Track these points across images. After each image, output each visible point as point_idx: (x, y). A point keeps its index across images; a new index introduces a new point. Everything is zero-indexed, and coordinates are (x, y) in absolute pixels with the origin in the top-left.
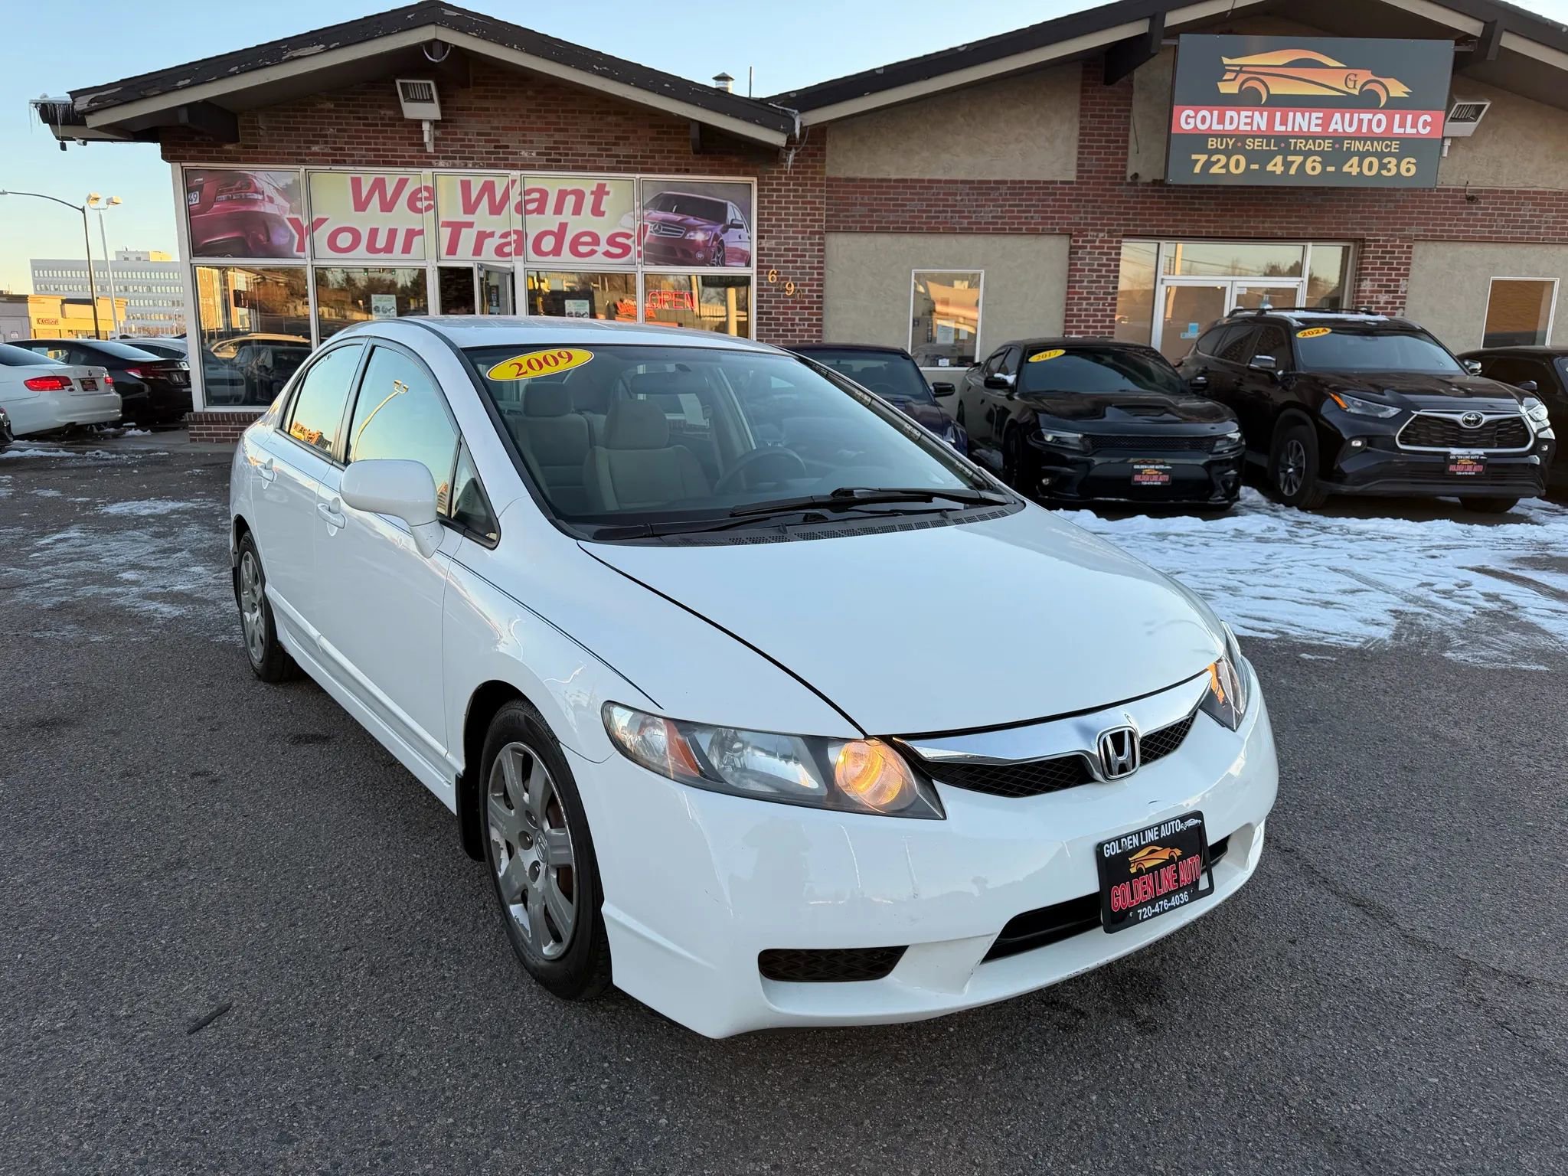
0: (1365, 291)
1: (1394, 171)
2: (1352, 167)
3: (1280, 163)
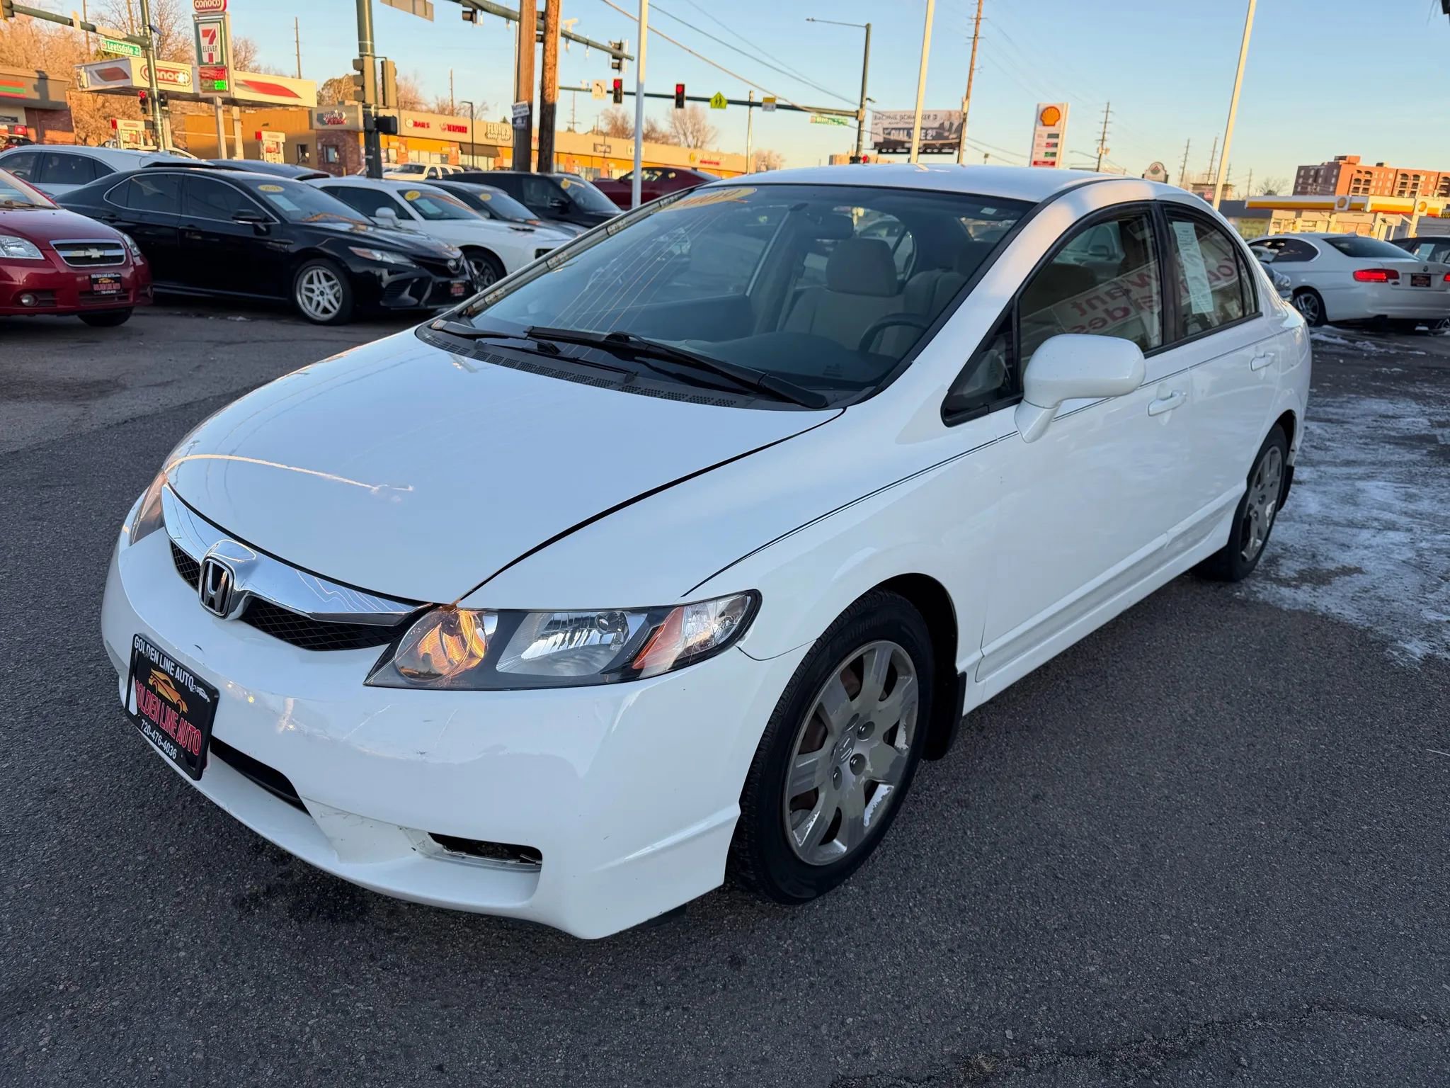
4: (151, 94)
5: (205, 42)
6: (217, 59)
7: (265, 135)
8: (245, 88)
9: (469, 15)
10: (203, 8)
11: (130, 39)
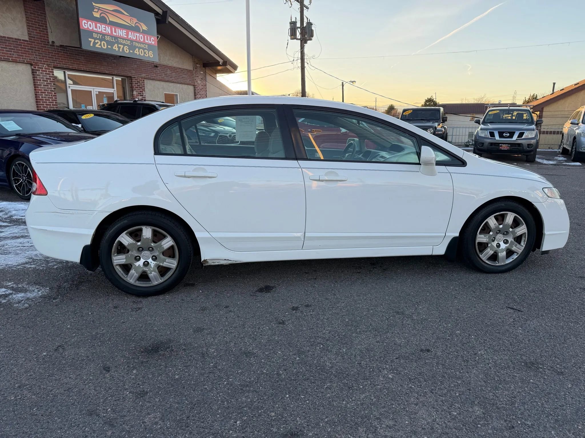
0: (135, 95)
1: (147, 56)
2: (137, 51)
3: (117, 47)
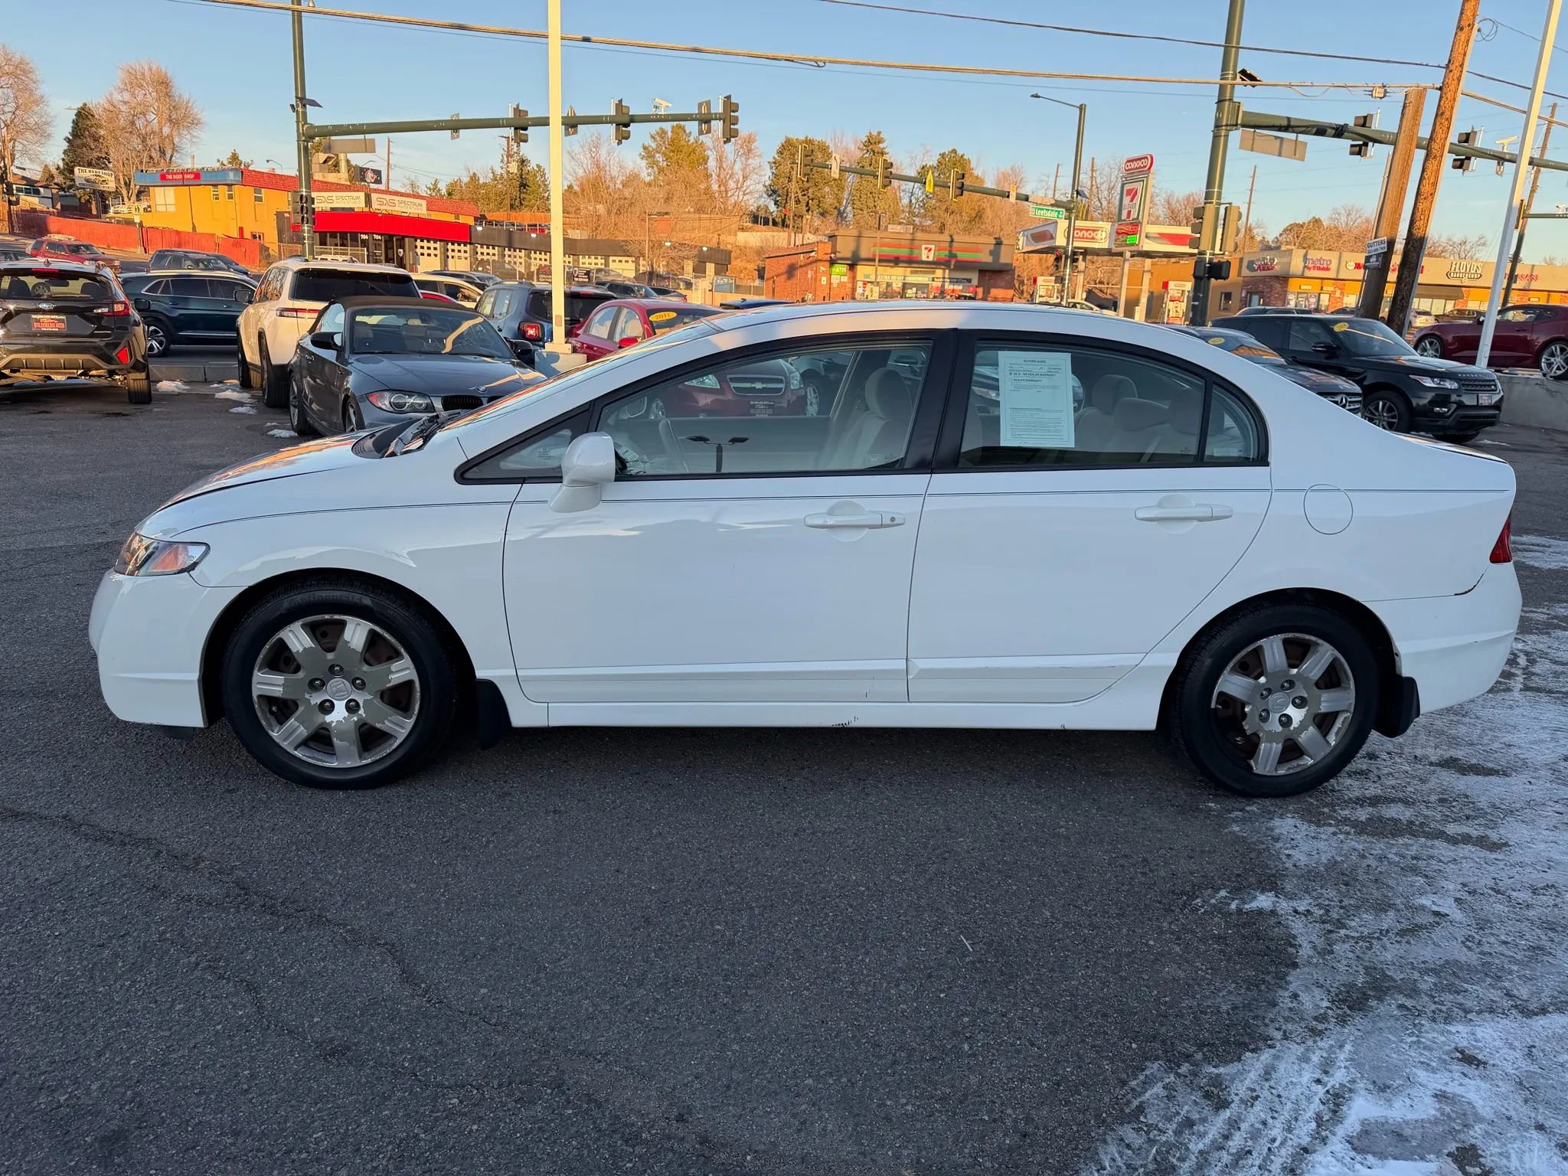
4: (1066, 252)
5: (1127, 200)
6: (1134, 215)
7: (1171, 285)
8: (1160, 241)
9: (1357, 149)
10: (1131, 169)
11: (1057, 204)
